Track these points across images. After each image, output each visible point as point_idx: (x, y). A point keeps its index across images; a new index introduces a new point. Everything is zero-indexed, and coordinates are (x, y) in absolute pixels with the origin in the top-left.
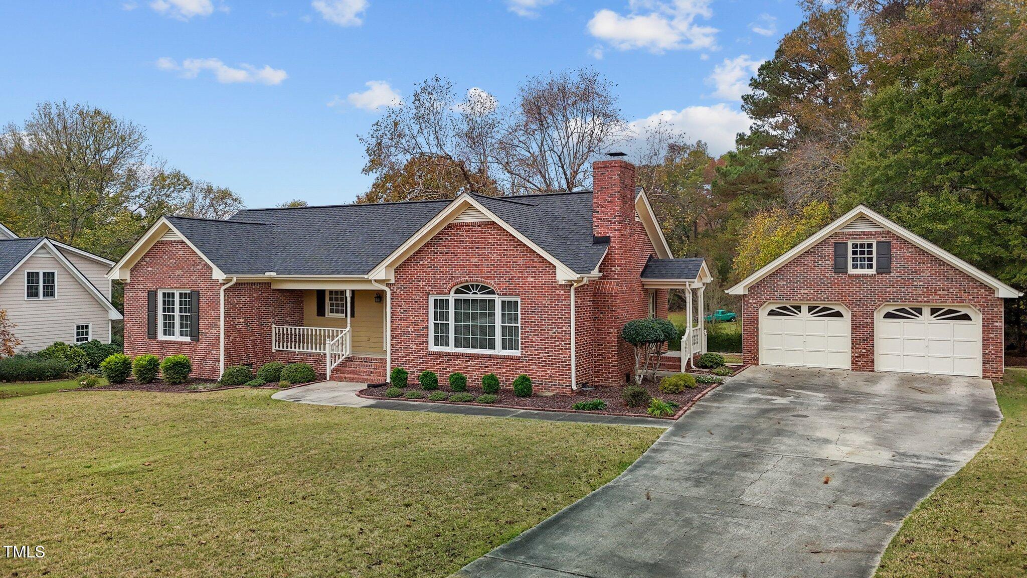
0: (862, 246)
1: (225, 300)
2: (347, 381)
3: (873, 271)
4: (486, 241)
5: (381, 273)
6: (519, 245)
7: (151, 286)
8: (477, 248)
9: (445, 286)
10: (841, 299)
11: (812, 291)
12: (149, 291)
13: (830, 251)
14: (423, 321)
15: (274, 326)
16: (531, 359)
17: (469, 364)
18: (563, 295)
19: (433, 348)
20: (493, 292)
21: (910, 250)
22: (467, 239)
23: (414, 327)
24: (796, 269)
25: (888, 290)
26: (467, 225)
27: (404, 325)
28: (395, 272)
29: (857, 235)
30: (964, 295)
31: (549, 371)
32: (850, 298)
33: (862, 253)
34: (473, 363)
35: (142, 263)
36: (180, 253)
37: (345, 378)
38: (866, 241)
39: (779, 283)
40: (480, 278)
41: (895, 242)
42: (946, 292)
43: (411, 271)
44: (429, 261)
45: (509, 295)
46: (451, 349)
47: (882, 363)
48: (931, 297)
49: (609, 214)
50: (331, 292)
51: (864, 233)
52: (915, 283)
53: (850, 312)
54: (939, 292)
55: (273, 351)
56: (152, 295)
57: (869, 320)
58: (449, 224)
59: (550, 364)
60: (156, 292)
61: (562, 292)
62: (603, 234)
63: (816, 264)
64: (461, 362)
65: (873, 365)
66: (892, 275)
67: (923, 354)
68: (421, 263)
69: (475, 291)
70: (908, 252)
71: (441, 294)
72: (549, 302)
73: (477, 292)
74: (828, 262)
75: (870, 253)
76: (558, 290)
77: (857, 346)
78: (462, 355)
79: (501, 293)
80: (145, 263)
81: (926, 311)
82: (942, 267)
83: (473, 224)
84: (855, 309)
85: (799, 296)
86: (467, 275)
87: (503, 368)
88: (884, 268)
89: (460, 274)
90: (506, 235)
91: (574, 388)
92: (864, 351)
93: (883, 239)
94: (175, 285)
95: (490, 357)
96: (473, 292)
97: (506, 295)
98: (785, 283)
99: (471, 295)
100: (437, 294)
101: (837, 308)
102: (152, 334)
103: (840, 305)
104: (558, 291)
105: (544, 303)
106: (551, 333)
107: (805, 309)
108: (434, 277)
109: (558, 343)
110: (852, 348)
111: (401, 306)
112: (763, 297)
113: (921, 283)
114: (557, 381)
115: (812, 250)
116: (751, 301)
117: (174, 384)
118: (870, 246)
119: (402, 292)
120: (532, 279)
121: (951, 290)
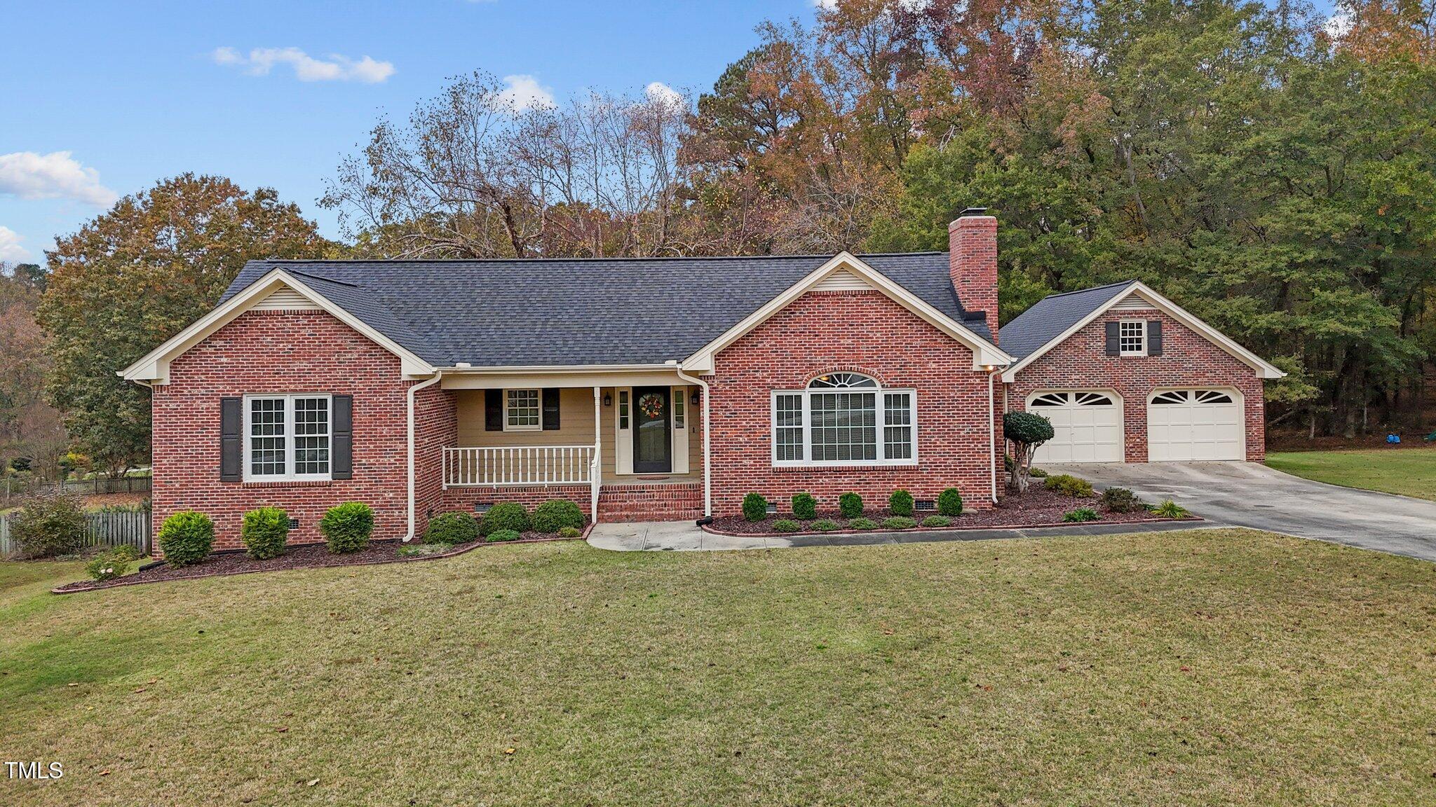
0: (1132, 326)
1: (415, 408)
2: (632, 521)
3: (1143, 353)
4: (864, 315)
5: (703, 360)
6: (914, 321)
7: (224, 389)
8: (850, 325)
9: (800, 377)
10: (1114, 385)
11: (1084, 377)
12: (222, 400)
13: (1101, 331)
14: (765, 426)
15: (444, 448)
16: (935, 467)
17: (840, 481)
18: (979, 384)
19: (777, 463)
20: (872, 384)
21: (1179, 330)
22: (835, 314)
23: (749, 436)
24: (1066, 351)
25: (1160, 373)
26: (835, 294)
27: (731, 433)
28: (716, 359)
29: (1129, 314)
30: (1229, 377)
31: (960, 482)
32: (1123, 383)
33: (1132, 333)
34: (846, 479)
35: (204, 350)
36: (303, 332)
37: (627, 516)
38: (1135, 321)
39: (1048, 368)
40: (855, 366)
41: (1165, 321)
42: (1213, 375)
43: (742, 357)
44: (773, 342)
45: (901, 386)
46: (807, 462)
47: (1156, 453)
48: (1200, 380)
49: (983, 284)
50: (512, 393)
51: (1136, 312)
52: (1185, 366)
53: (1122, 399)
54: (1207, 375)
55: (445, 488)
56: (230, 407)
57: (1142, 407)
58: (806, 293)
59: (963, 472)
60: (239, 401)
61: (978, 381)
62: (976, 309)
63: (1087, 346)
64: (827, 480)
65: (1147, 456)
66: (1163, 356)
67: (1189, 440)
68: (760, 346)
69: (842, 383)
70: (1177, 332)
71: (792, 388)
72: (959, 394)
73: (846, 384)
74: (1099, 344)
75: (1140, 333)
76: (972, 378)
77: (1131, 435)
78: (830, 469)
79: (889, 384)
80: (212, 350)
81: (1191, 395)
82: (1209, 348)
83: (845, 294)
84: (1128, 395)
85: (1070, 382)
86: (835, 361)
87: (894, 483)
88: (1155, 350)
89: (825, 361)
90: (895, 308)
91: (996, 501)
92: (1138, 440)
93: (1154, 319)
94: (292, 387)
95: (874, 469)
96: (839, 384)
97: (896, 386)
98: (1054, 368)
99: (836, 389)
100: (787, 388)
101: (1105, 395)
102: (230, 473)
103: (1111, 391)
104: (972, 380)
105: (952, 395)
106: (962, 433)
107: (1071, 397)
108: (782, 365)
109: (973, 445)
110: (1126, 438)
111: (726, 407)
112: (1030, 385)
113: (1191, 365)
114: (973, 494)
115: (1083, 330)
116: (1017, 390)
117: (344, 551)
118: (1139, 326)
119: (727, 388)
120: (934, 366)
121: (1217, 372)
